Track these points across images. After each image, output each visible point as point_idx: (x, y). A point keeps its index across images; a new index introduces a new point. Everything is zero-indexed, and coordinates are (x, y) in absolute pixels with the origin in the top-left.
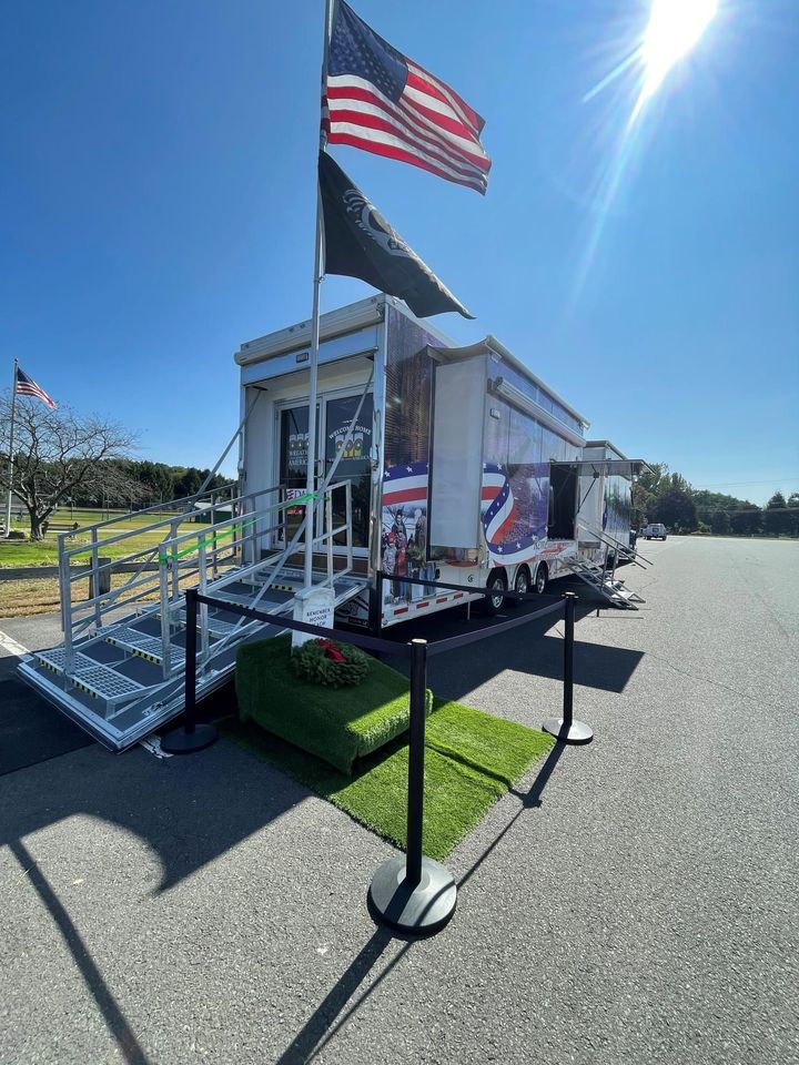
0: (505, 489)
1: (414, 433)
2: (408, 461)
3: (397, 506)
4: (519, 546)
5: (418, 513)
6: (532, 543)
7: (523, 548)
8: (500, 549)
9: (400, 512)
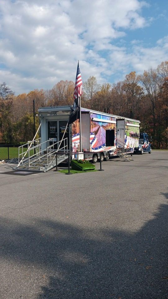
0: (95, 137)
1: (77, 128)
2: (76, 133)
3: (75, 142)
4: (98, 148)
5: (78, 143)
6: (102, 147)
7: (99, 148)
8: (94, 149)
9: (75, 143)
